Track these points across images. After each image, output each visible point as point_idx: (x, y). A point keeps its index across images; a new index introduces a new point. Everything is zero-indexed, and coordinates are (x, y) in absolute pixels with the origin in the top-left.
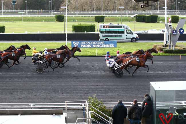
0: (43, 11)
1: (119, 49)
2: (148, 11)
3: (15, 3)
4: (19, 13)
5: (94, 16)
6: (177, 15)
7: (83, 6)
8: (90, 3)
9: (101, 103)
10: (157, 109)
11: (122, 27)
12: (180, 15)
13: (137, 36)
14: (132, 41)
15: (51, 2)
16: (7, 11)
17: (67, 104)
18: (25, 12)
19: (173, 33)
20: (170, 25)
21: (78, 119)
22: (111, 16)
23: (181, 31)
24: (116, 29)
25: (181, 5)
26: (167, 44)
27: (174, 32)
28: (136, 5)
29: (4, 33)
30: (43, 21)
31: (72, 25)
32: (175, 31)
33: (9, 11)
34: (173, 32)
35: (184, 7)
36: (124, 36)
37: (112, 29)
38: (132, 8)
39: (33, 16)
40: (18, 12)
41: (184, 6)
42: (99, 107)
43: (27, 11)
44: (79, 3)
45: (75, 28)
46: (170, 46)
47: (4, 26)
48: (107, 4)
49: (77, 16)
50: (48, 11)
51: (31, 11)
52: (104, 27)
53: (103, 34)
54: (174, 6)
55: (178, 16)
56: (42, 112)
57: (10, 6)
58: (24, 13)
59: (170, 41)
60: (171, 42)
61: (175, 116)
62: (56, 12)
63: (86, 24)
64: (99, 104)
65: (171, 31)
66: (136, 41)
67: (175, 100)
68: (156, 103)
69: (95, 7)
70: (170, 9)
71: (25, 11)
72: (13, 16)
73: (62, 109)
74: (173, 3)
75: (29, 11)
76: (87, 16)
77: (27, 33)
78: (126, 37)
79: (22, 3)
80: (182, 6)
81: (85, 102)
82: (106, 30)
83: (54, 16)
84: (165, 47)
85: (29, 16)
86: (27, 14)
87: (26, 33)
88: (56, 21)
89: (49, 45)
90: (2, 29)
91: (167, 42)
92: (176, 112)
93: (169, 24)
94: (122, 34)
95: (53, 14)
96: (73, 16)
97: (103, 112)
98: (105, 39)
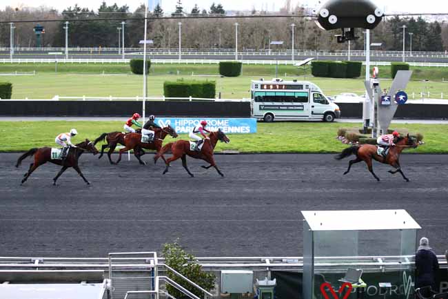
0: (105, 49)
1: (261, 136)
2: (340, 52)
3: (42, 30)
4: (50, 53)
5: (218, 62)
6: (406, 61)
7: (194, 40)
8: (210, 32)
9: (191, 258)
10: (315, 273)
11: (304, 87)
12: (412, 62)
13: (337, 108)
14: (324, 120)
15: (121, 30)
16: (23, 49)
17: (113, 261)
18: (64, 52)
19: (383, 103)
20: (375, 85)
21: (128, 294)
22: (256, 62)
23: (401, 97)
24: (290, 93)
25: (416, 40)
26: (369, 128)
27: (384, 100)
28: (314, 39)
29: (9, 98)
30: (102, 73)
31: (163, 82)
32: (386, 98)
33: (28, 49)
34: (382, 99)
35: (422, 43)
36: (309, 108)
37: (280, 93)
38: (305, 46)
39: (80, 61)
40: (47, 52)
41: (422, 41)
42: (185, 267)
43: (67, 49)
44: (185, 32)
45: (170, 89)
46: (375, 131)
47: (11, 82)
48: (249, 36)
49: (180, 61)
50: (115, 49)
51: (78, 49)
52: (262, 86)
53: (261, 103)
54: (401, 41)
55: (407, 63)
56: (56, 277)
57: (31, 37)
58: (61, 53)
59: (376, 121)
60: (378, 122)
61: (358, 289)
62: (134, 52)
63: (194, 80)
64: (185, 261)
65: (379, 98)
66: (335, 120)
67: (357, 253)
68: (313, 259)
69: (221, 42)
70: (391, 47)
71: (62, 49)
72: (34, 61)
73: (103, 271)
74: (398, 35)
75: (71, 49)
76: (202, 61)
77: (57, 100)
78: (311, 109)
79: (58, 31)
80: (418, 40)
81: (152, 255)
82: (268, 94)
83: (128, 61)
84: (365, 133)
85: (72, 61)
86: (67, 56)
87: (56, 98)
88: (131, 73)
89: (105, 126)
90: (6, 89)
91: (368, 121)
92: (360, 281)
93: (374, 81)
94: (304, 104)
95: (126, 57)
96: (172, 61)
97: (195, 278)
98: (264, 114)
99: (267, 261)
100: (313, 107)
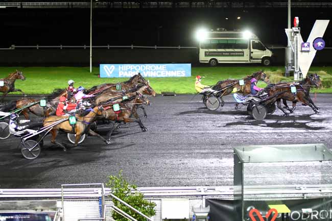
19: (303, 49)
20: (296, 33)
27: (304, 46)
61: (283, 214)
68: (243, 188)
81: (100, 186)
87: (13, 48)
93: (295, 29)
94: (244, 50)
97: (138, 205)
98: (209, 60)
99: (202, 190)
100: (252, 52)
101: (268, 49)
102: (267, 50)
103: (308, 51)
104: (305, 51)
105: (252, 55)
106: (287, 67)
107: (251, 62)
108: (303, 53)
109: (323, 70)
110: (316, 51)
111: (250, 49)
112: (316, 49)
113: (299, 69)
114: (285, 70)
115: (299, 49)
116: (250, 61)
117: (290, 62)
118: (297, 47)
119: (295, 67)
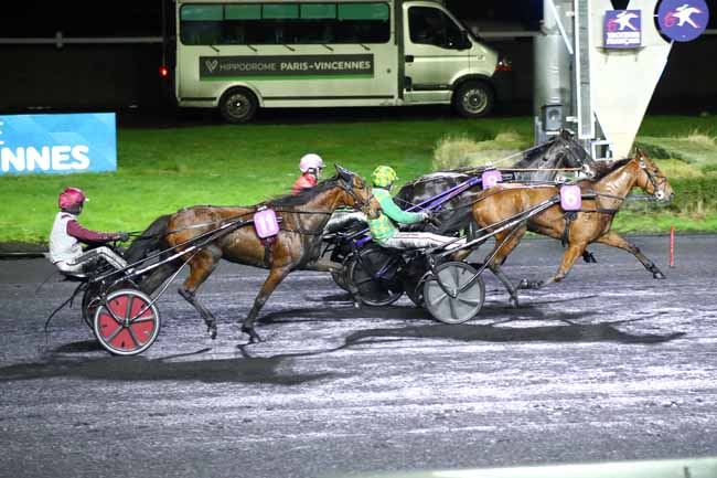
98: (219, 93)
100: (410, 59)
101: (478, 40)
102: (475, 45)
103: (635, 49)
104: (620, 49)
105: (409, 69)
106: (544, 120)
107: (408, 102)
108: (614, 58)
109: (700, 132)
110: (667, 47)
111: (400, 42)
112: (667, 39)
113: (598, 126)
114: (533, 134)
115: (595, 40)
116: (401, 96)
117: (555, 99)
118: (584, 29)
119: (578, 120)
